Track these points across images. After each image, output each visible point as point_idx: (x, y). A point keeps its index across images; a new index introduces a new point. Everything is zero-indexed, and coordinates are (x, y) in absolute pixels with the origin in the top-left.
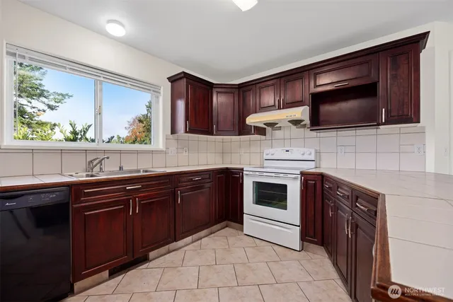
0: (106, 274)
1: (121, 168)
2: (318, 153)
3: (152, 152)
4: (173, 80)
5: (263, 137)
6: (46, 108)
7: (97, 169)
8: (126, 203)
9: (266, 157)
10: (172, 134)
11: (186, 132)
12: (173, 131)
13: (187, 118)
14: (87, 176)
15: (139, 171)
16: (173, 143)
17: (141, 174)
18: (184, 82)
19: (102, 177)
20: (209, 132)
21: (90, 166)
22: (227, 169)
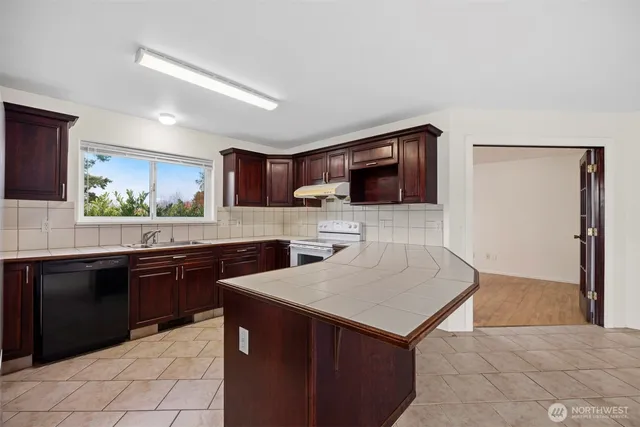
0: (155, 327)
1: (172, 240)
2: (363, 226)
3: (204, 224)
4: (225, 153)
5: (319, 209)
6: (95, 158)
7: (151, 241)
8: (173, 270)
9: (320, 229)
10: (224, 206)
11: (235, 205)
12: (225, 204)
13: (237, 191)
14: (142, 247)
15: (189, 243)
16: (225, 215)
17: (191, 245)
18: (234, 156)
19: (154, 248)
20: (262, 203)
21: (145, 238)
22: (277, 241)
